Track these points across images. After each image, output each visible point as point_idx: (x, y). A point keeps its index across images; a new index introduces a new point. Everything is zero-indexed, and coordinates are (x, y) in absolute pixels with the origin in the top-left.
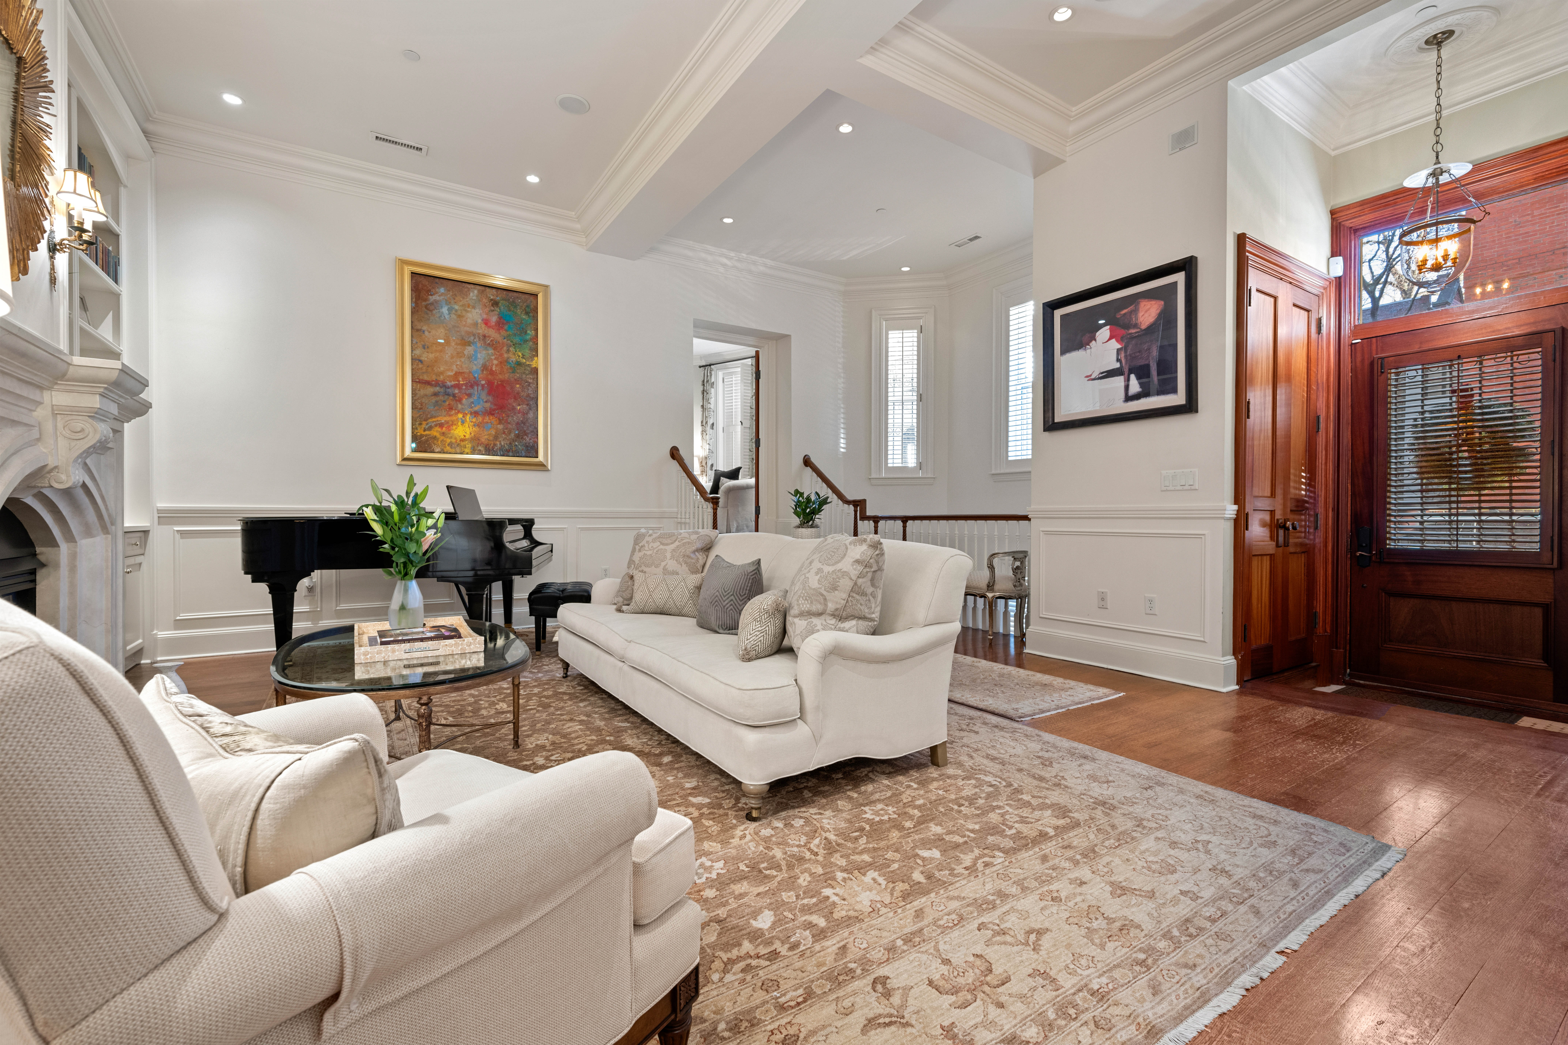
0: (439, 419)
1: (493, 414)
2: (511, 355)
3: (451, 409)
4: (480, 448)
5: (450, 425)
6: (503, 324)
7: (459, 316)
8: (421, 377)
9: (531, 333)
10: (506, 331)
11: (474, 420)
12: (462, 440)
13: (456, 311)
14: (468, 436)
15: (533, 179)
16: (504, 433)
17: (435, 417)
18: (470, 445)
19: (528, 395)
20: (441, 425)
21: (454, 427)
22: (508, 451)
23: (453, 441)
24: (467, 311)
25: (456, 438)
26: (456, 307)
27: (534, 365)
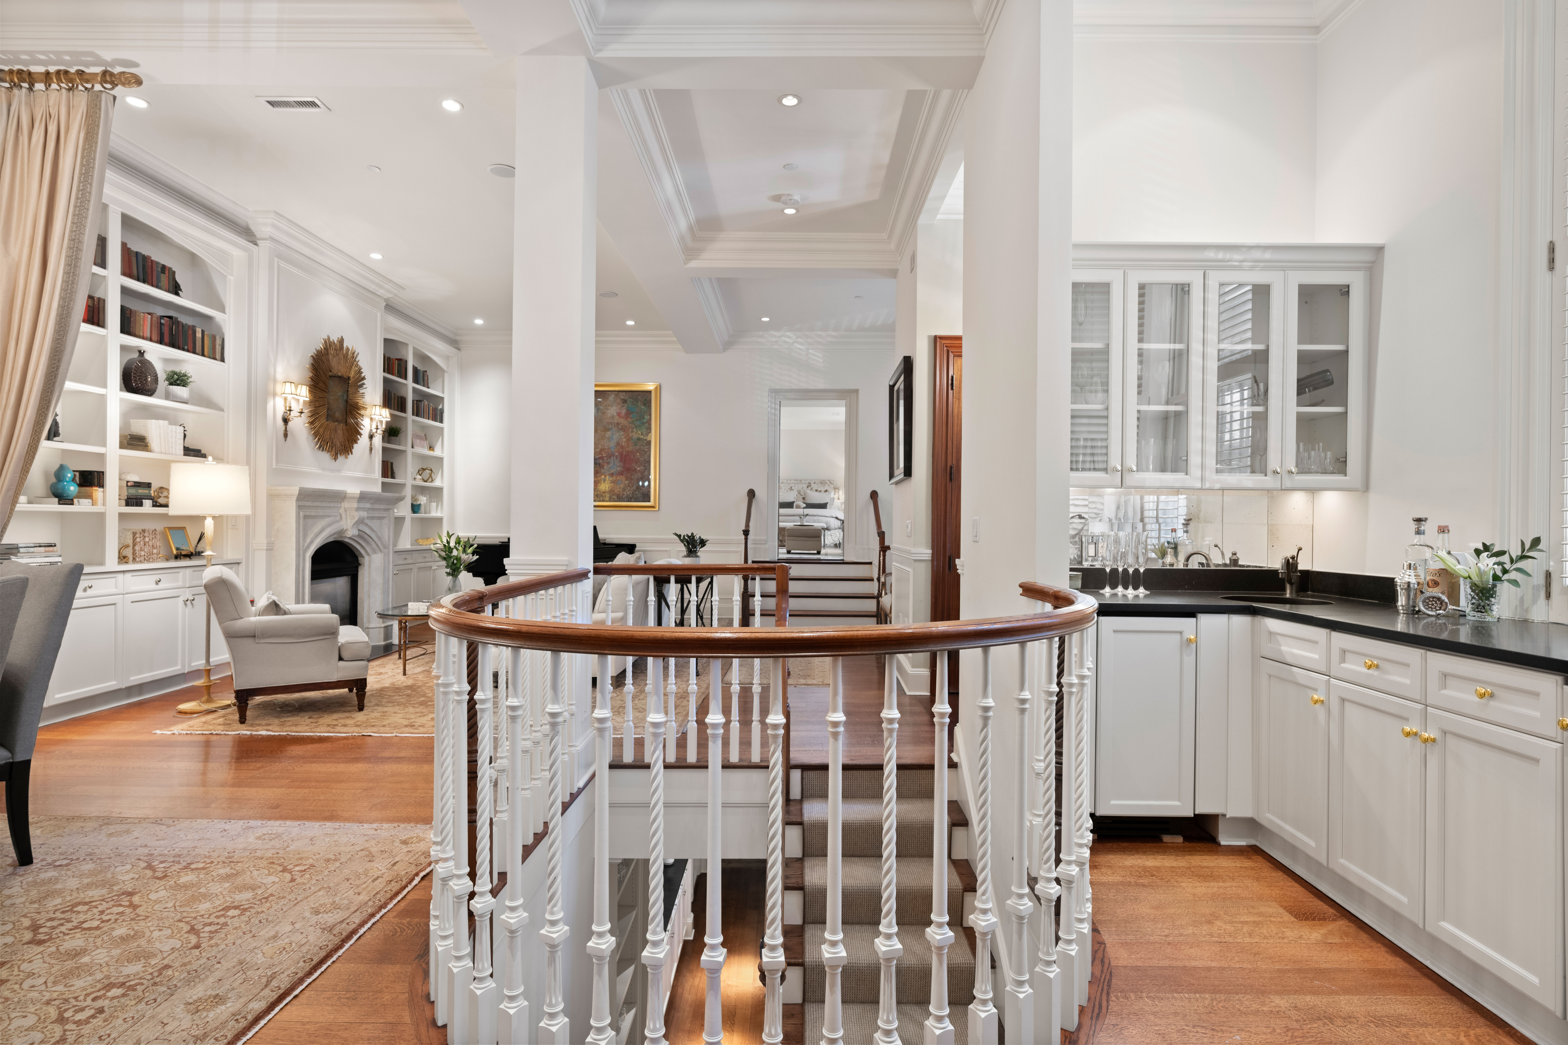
1: (622, 475)
2: (634, 434)
3: (598, 472)
4: (614, 497)
5: (597, 483)
6: (630, 414)
7: (603, 413)
9: (647, 417)
10: (631, 418)
11: (611, 479)
12: (604, 492)
13: (601, 410)
14: (607, 490)
15: (630, 323)
16: (628, 486)
18: (608, 496)
19: (645, 460)
21: (599, 484)
22: (631, 498)
23: (599, 493)
24: (608, 409)
25: (600, 491)
26: (602, 407)
27: (648, 439)
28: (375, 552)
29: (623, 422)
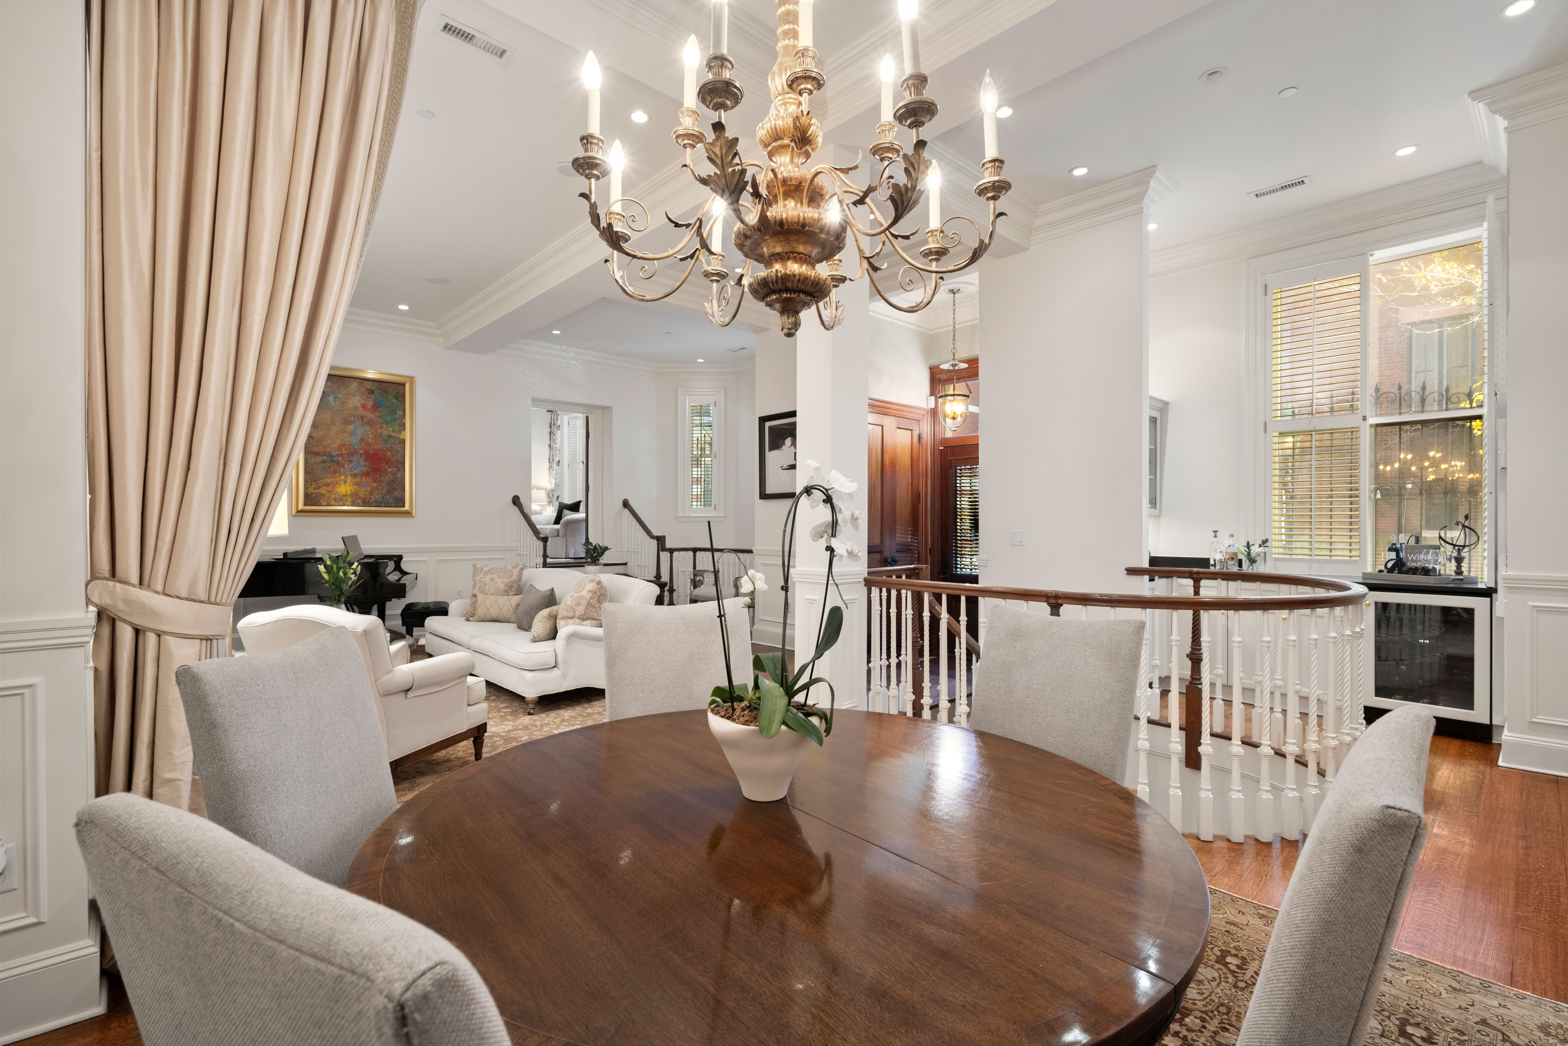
0: (326, 480)
1: (369, 476)
2: (383, 430)
3: (335, 472)
4: (358, 501)
5: (335, 484)
6: (377, 407)
7: (343, 403)
8: (312, 450)
9: (399, 413)
10: (380, 412)
11: (354, 480)
12: (344, 496)
13: (340, 399)
14: (348, 493)
15: (403, 307)
16: (378, 489)
17: (322, 479)
18: (350, 499)
19: (397, 460)
20: (328, 485)
21: (338, 486)
22: (381, 503)
23: (337, 496)
24: (349, 399)
25: (339, 495)
26: (340, 396)
27: (402, 437)
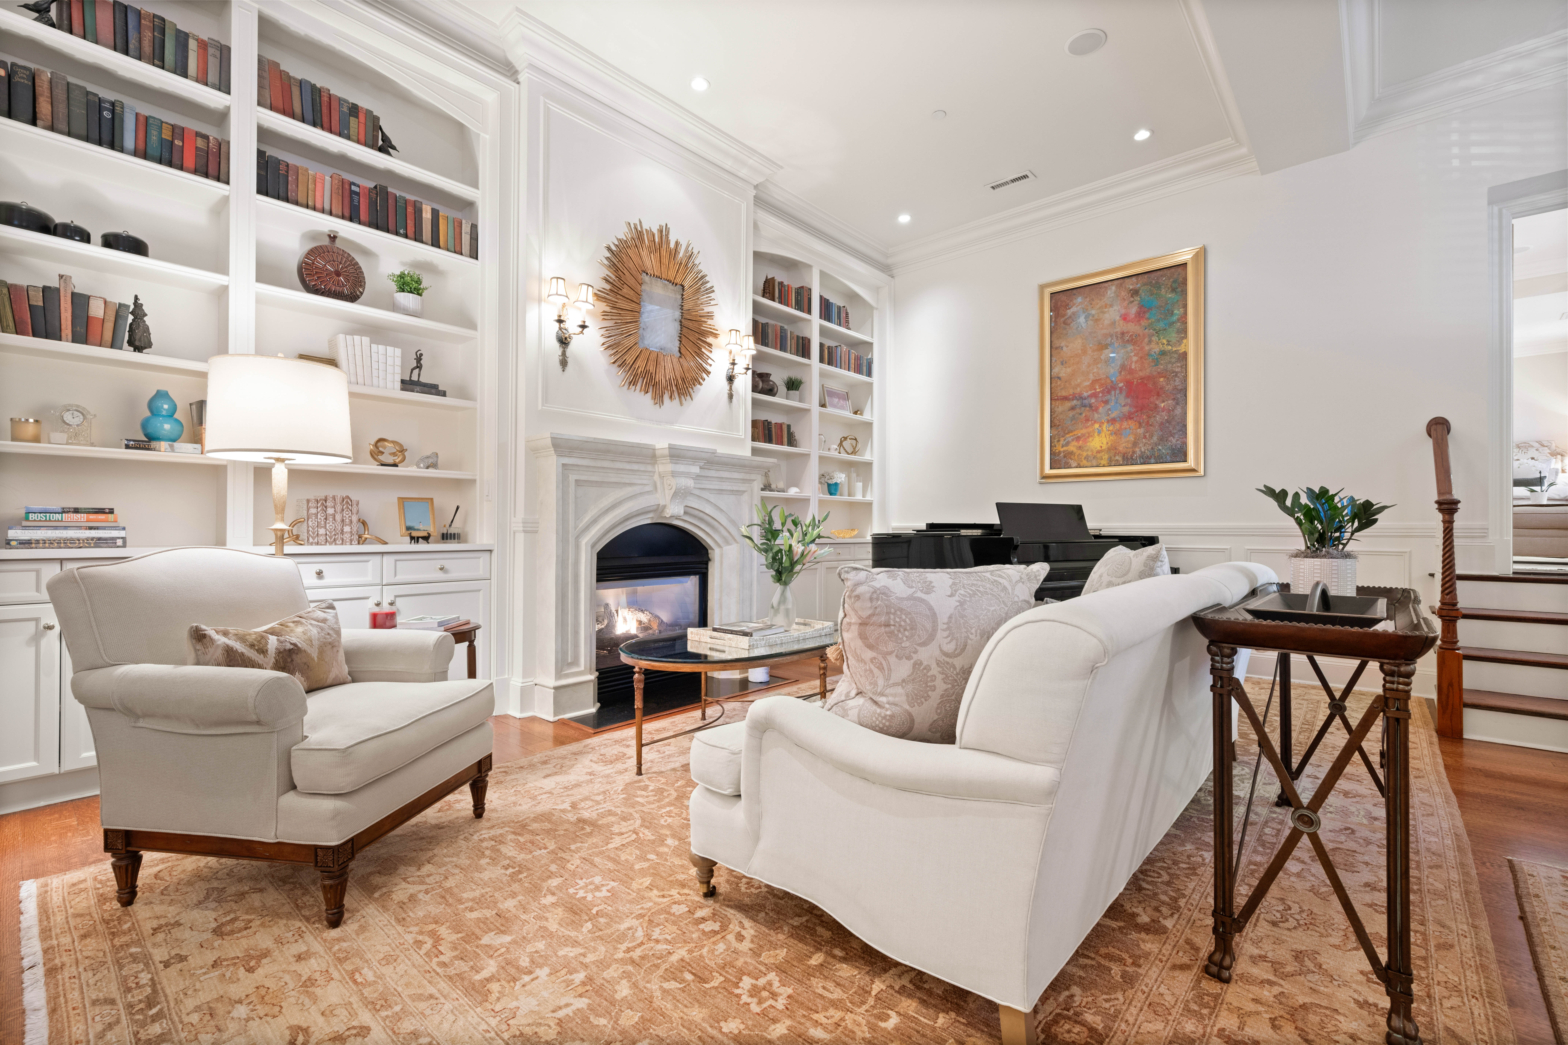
0: (1075, 433)
1: (1131, 418)
2: (1153, 345)
3: (1087, 420)
4: (1118, 458)
5: (1087, 437)
6: (1144, 312)
7: (1097, 320)
8: (1059, 394)
9: (1178, 311)
10: (1148, 319)
11: (1111, 428)
12: (1098, 452)
13: (1093, 316)
14: (1104, 446)
15: (1142, 135)
16: (1145, 437)
17: (1072, 432)
18: (1106, 456)
19: (1175, 388)
20: (1078, 439)
21: (1091, 439)
22: (1149, 458)
23: (1090, 453)
24: (1104, 313)
25: (1092, 451)
26: (1093, 312)
27: (1182, 349)
28: (727, 543)
29: (1132, 328)
